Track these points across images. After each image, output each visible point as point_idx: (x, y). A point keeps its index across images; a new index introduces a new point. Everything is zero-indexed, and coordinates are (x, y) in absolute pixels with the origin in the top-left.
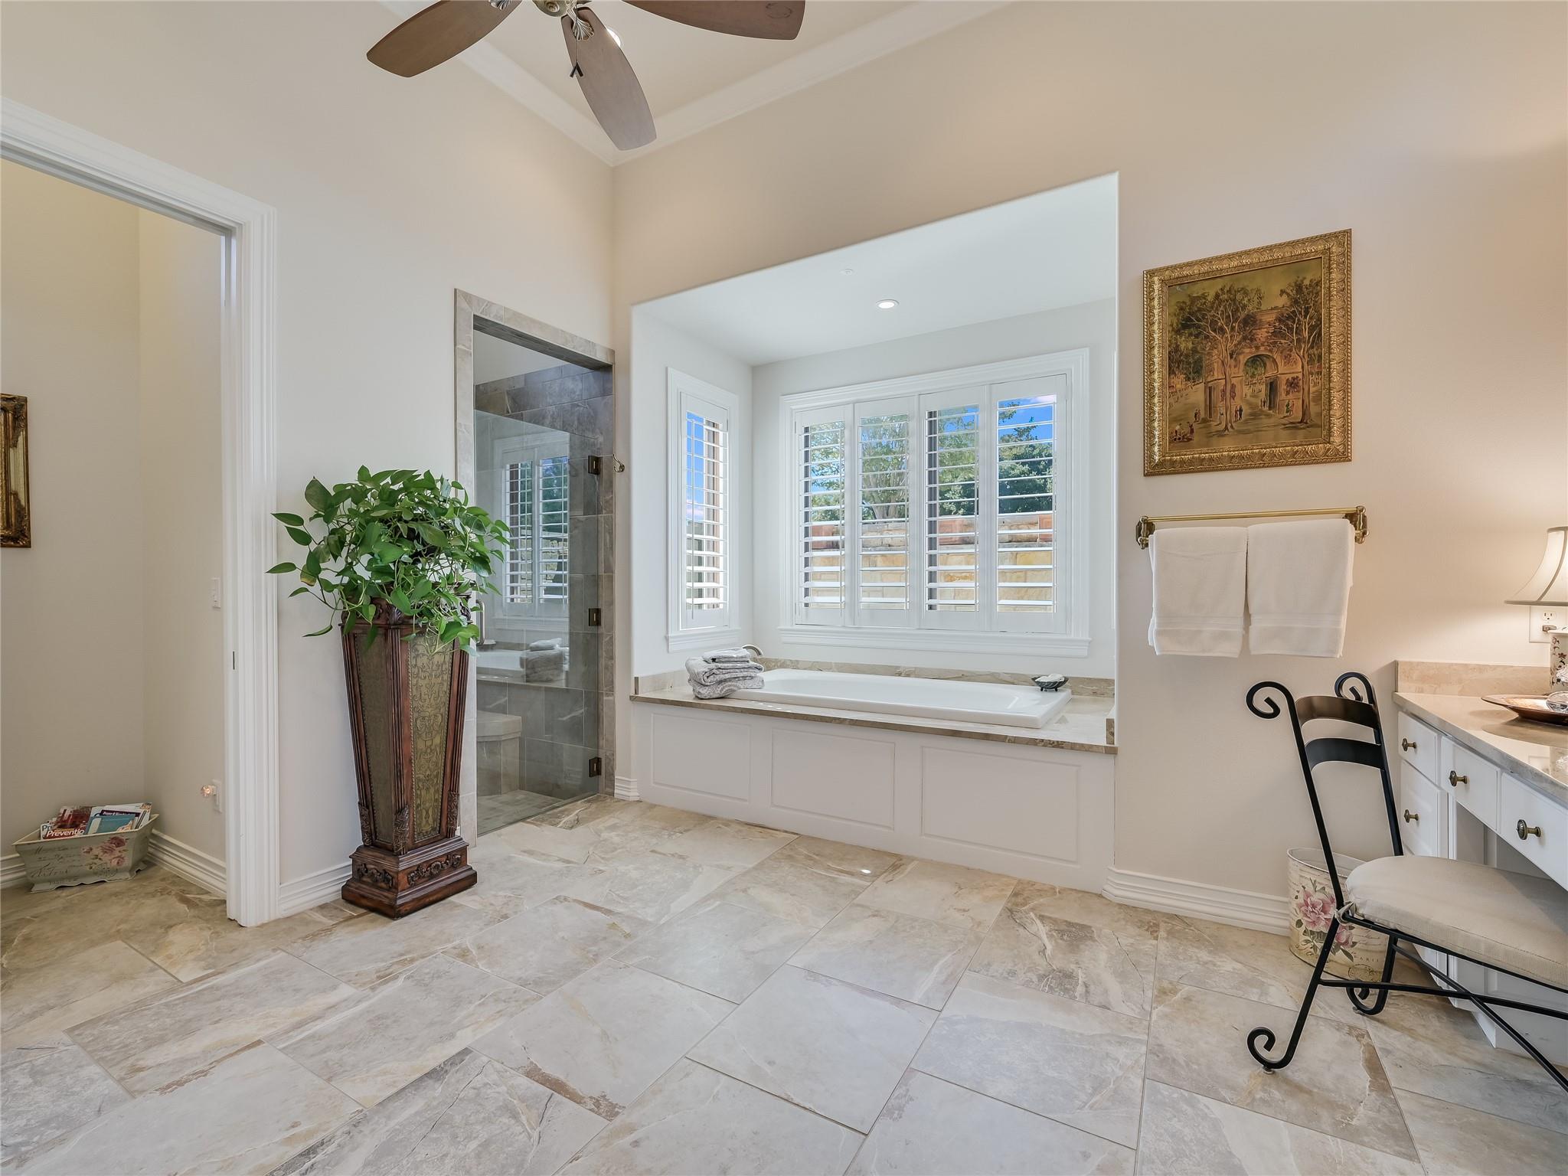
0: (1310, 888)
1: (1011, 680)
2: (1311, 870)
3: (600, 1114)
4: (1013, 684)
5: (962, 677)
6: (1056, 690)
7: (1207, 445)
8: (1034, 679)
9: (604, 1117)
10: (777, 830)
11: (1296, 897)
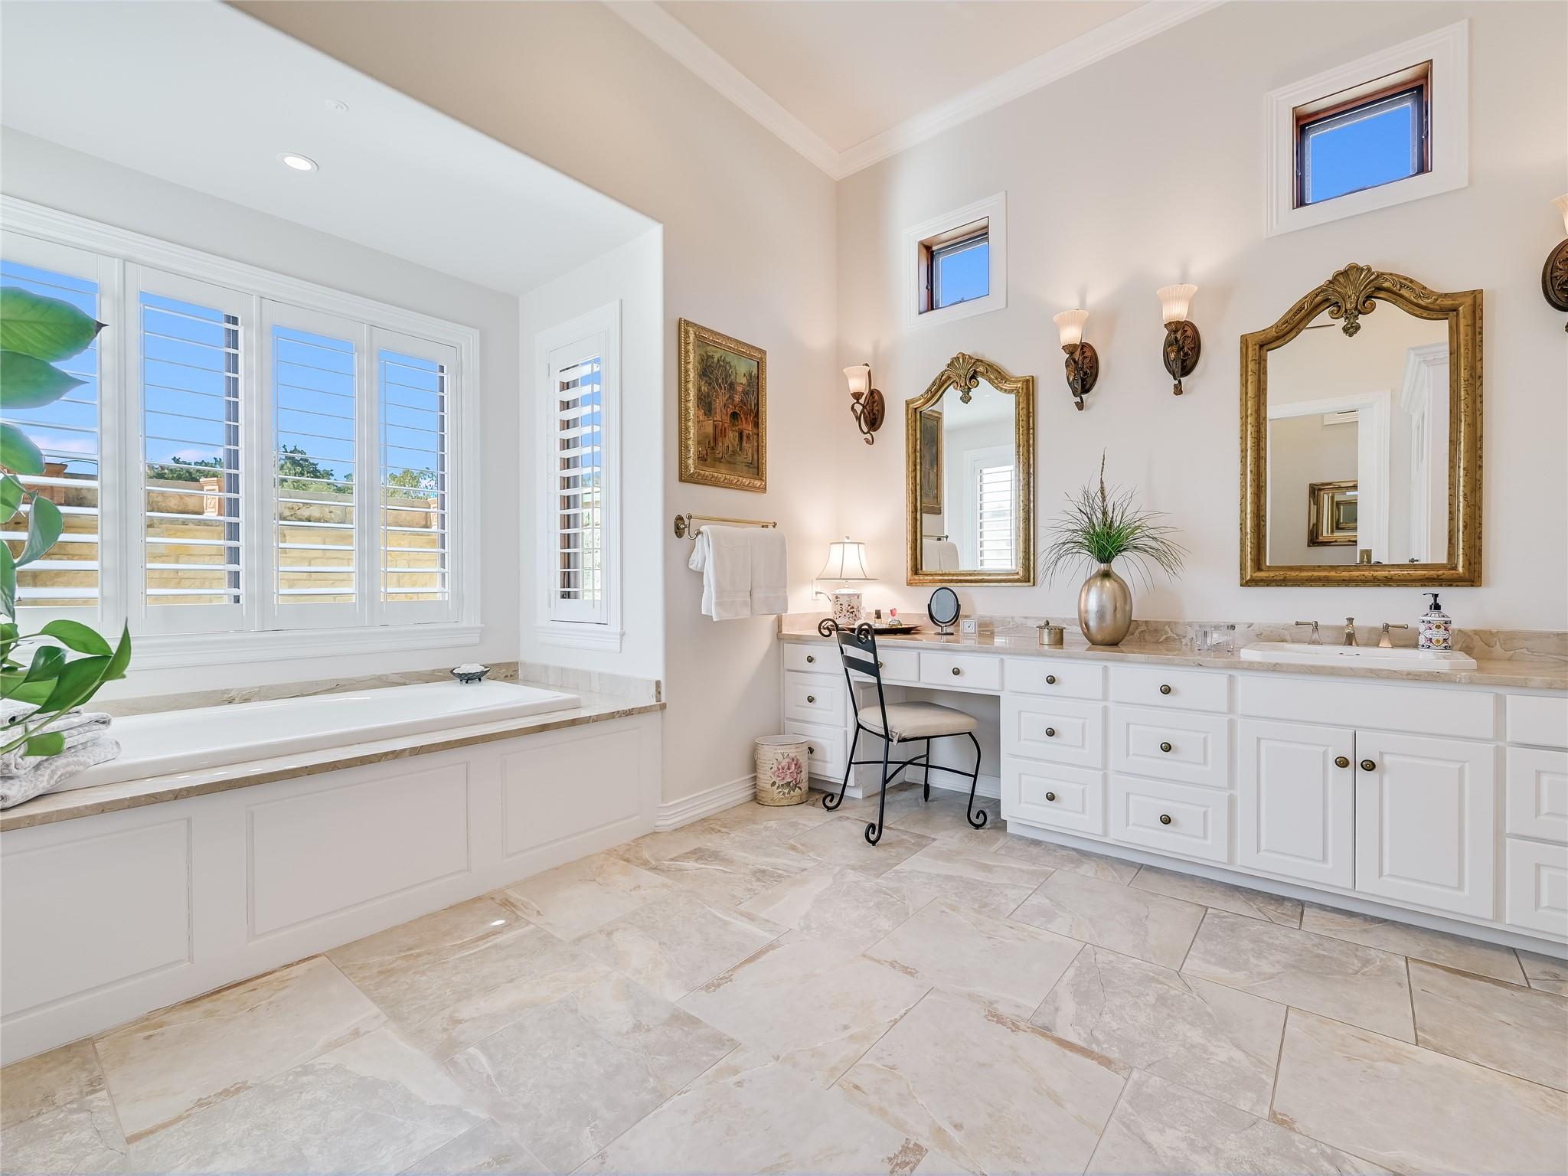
0: (780, 758)
1: (401, 680)
2: (782, 747)
3: (919, 1161)
4: (405, 684)
5: (338, 687)
6: (480, 680)
7: (714, 467)
8: (452, 672)
9: (923, 1157)
10: (270, 973)
11: (772, 768)
